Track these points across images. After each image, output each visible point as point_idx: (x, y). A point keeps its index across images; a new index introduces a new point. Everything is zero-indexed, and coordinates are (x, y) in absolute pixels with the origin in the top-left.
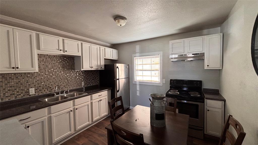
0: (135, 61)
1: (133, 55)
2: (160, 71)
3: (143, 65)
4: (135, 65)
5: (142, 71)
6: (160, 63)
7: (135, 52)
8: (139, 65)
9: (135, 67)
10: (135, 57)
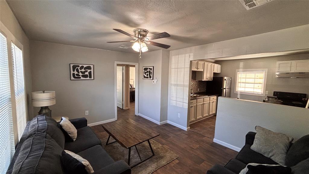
0: (239, 75)
1: (237, 70)
2: (263, 84)
3: (246, 79)
4: (237, 78)
5: (245, 84)
6: (264, 78)
7: (238, 68)
8: (243, 78)
9: (237, 79)
10: (239, 71)
